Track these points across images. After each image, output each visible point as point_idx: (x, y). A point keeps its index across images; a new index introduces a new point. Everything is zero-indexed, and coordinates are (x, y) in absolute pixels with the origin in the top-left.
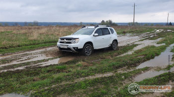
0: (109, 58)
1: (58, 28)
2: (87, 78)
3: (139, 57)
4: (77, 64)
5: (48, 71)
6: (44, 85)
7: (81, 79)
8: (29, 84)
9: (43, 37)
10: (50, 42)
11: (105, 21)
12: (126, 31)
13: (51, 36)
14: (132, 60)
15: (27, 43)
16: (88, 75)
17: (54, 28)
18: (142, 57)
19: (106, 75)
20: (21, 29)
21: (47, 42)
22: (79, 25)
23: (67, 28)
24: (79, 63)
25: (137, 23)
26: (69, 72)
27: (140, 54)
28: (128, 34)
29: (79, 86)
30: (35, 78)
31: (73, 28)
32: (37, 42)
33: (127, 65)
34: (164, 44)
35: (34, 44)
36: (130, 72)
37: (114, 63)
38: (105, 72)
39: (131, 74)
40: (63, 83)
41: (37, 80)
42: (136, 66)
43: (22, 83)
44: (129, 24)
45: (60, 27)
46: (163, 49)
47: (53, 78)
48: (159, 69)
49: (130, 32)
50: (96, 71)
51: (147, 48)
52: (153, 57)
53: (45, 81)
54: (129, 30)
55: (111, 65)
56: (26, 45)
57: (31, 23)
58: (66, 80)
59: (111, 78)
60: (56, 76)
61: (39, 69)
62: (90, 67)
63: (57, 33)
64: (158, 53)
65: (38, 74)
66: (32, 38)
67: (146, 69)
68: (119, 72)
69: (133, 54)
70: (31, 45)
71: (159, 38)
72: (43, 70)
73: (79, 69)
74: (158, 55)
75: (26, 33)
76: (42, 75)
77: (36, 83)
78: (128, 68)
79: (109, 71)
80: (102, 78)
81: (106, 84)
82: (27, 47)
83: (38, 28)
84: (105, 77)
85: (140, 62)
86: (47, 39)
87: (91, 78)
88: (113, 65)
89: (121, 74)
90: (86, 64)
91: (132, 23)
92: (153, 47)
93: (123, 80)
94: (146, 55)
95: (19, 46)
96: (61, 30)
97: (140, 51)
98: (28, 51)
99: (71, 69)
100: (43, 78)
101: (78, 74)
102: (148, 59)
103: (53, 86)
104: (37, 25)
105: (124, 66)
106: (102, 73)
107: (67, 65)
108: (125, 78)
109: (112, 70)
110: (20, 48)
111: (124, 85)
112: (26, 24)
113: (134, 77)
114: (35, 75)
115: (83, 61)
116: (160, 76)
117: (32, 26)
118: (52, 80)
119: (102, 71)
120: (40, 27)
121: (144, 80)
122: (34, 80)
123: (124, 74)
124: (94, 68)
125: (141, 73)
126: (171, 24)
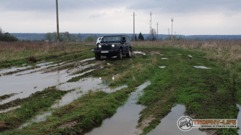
3: (62, 127)
12: (37, 55)
25: (67, 34)
27: (66, 118)
28: (43, 65)
44: (49, 36)
46: (121, 98)
49: (47, 59)
51: (87, 98)
52: (97, 123)
54: (46, 53)
64: (109, 110)
69: (48, 121)
74: (109, 115)
91: (54, 34)
92: (101, 94)
94: (82, 117)
97: (69, 108)
126: (141, 37)
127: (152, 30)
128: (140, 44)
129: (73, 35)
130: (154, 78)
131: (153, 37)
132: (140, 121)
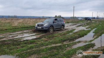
0: (59, 36)
1: (29, 20)
2: (47, 46)
3: (75, 36)
4: (41, 39)
5: (25, 43)
6: (23, 51)
7: (44, 47)
8: (15, 50)
9: (20, 25)
10: (25, 28)
11: (57, 16)
12: (69, 21)
13: (25, 24)
14: (72, 37)
15: (11, 28)
16: (48, 45)
17: (27, 19)
18: (77, 36)
19: (57, 45)
20: (7, 20)
21: (23, 28)
22: (42, 18)
23: (35, 19)
24: (43, 39)
25: (75, 17)
26: (37, 43)
27: (76, 34)
29: (43, 51)
30: (17, 47)
31: (38, 20)
32: (17, 27)
33: (69, 40)
34: (90, 29)
35: (15, 29)
36: (71, 44)
37: (62, 38)
38: (57, 43)
39: (71, 45)
40: (34, 49)
41: (19, 48)
42: (74, 40)
43: (11, 50)
44: (71, 17)
45: (30, 19)
46: (89, 31)
47: (28, 47)
48: (86, 42)
49: (71, 22)
50: (52, 43)
51: (80, 31)
52: (83, 36)
53: (24, 48)
54: (71, 21)
55: (60, 39)
56: (10, 29)
57: (12, 16)
58: (36, 48)
59: (60, 46)
60: (30, 46)
61: (20, 42)
62: (49, 41)
63: (29, 22)
65: (19, 45)
66: (14, 25)
67: (79, 42)
68: (64, 43)
69: (72, 34)
70: (13, 29)
71: (87, 25)
72: (22, 42)
73: (43, 42)
74: (86, 35)
75: (10, 22)
76: (22, 45)
77: (18, 49)
78: (70, 41)
79: (59, 43)
80: (55, 46)
81: (58, 49)
82: (11, 30)
83: (17, 20)
84: (57, 46)
85: (76, 38)
86: (23, 26)
87: (49, 46)
88: (61, 40)
89: (65, 45)
90: (46, 39)
91: (72, 17)
92: (84, 30)
93: (66, 47)
94: (80, 34)
95: (6, 30)
96: (32, 20)
97: (77, 32)
98: (12, 33)
99: (38, 42)
100: (23, 47)
101: (42, 44)
102: (81, 37)
103: (29, 51)
104: (16, 18)
105: (67, 40)
106: (55, 44)
107: (35, 40)
108: (68, 46)
109: (61, 42)
110: (7, 31)
111: (67, 50)
112: (9, 17)
113: (73, 46)
114: (18, 45)
115: (45, 38)
116: (86, 45)
117: (13, 18)
118: (27, 48)
119: (55, 43)
120: (18, 19)
121: (78, 48)
122: (17, 48)
123: (67, 45)
124: (51, 41)
125: (76, 44)
126: (94, 18)
127: (98, 16)
128: (94, 20)
129: (77, 17)
130: (98, 28)
131: (98, 18)
132: (94, 36)
